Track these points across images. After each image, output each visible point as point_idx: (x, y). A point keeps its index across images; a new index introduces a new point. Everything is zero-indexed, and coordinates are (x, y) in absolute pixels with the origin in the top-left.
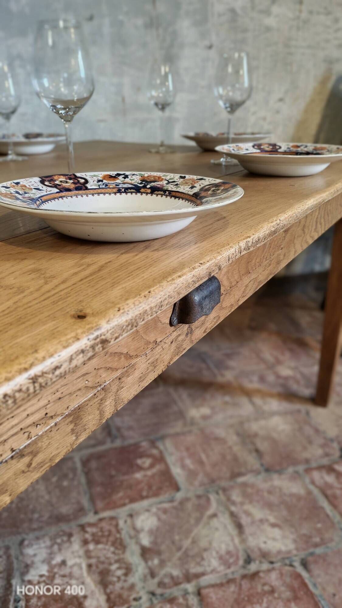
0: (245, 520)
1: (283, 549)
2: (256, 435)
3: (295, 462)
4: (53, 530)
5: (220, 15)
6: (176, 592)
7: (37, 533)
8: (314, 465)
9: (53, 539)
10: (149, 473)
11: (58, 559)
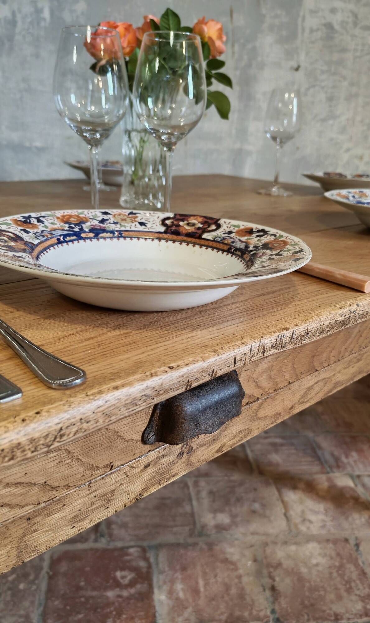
2: (278, 565)
5: (312, 31)
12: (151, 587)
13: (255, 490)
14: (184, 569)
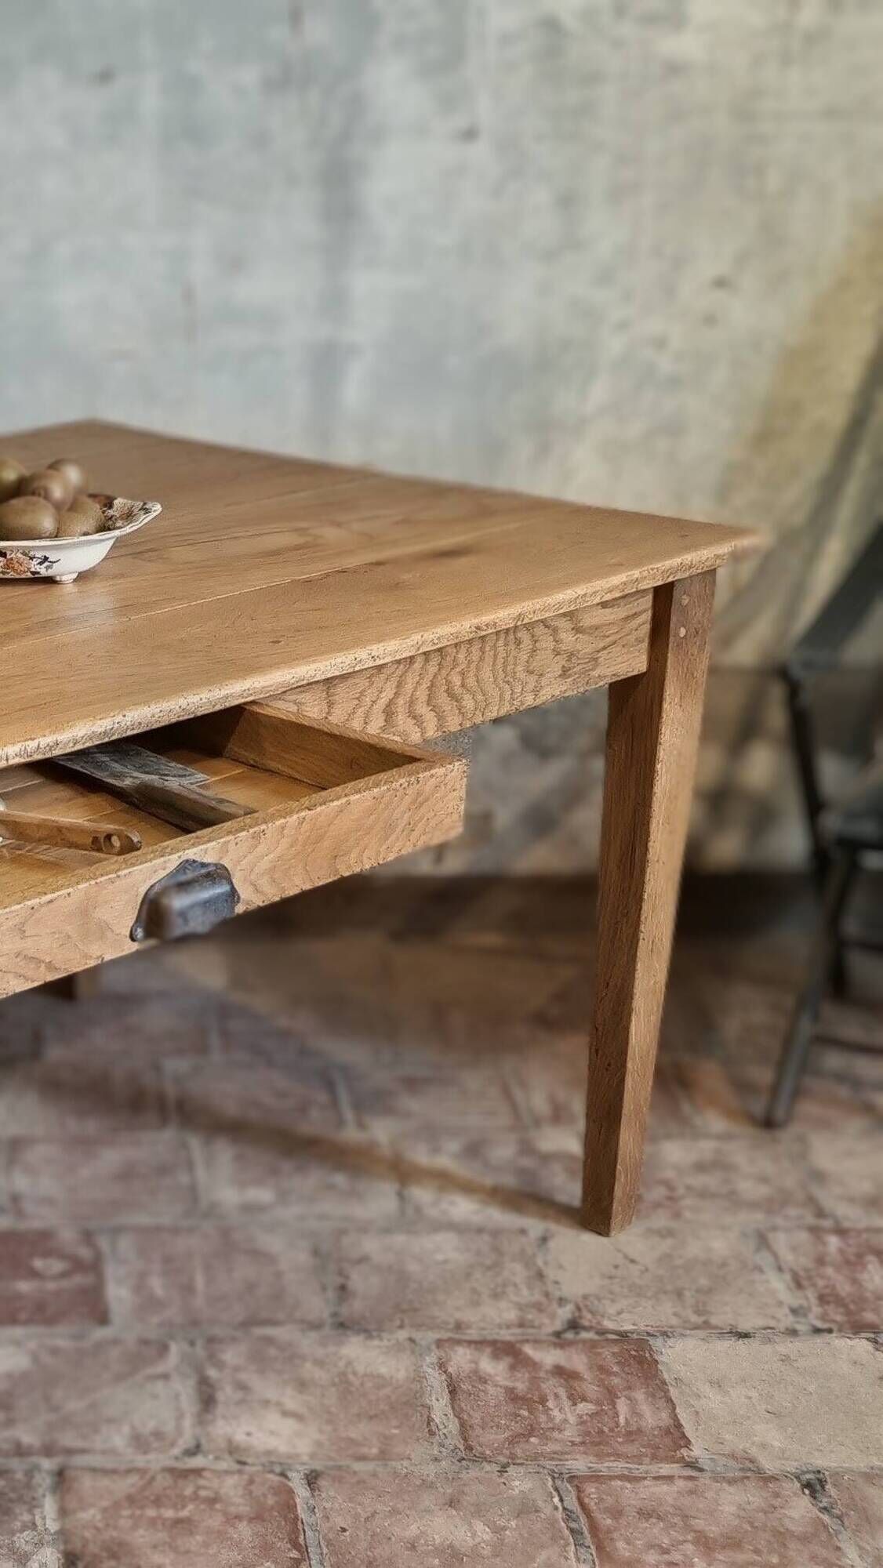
0: (227, 1394)
1: (284, 1450)
2: (362, 1260)
3: (424, 1324)
12: (100, 1279)
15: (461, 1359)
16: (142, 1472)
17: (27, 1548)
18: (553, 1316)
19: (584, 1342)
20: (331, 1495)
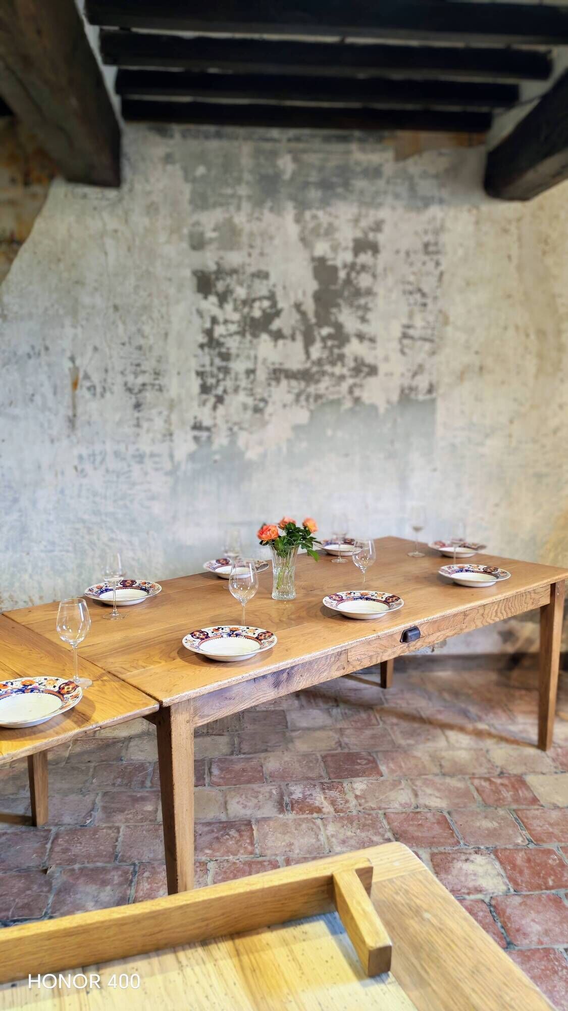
0: (420, 793)
1: (439, 806)
2: (443, 758)
3: (466, 774)
4: (305, 782)
5: (442, 448)
6: (373, 813)
7: (295, 782)
8: (477, 776)
9: (305, 786)
10: (364, 767)
11: (308, 793)
12: (376, 764)
13: (428, 730)
14: (393, 759)
15: (476, 782)
16: (405, 813)
17: (383, 833)
18: (496, 771)
19: (506, 777)
20: (456, 817)
